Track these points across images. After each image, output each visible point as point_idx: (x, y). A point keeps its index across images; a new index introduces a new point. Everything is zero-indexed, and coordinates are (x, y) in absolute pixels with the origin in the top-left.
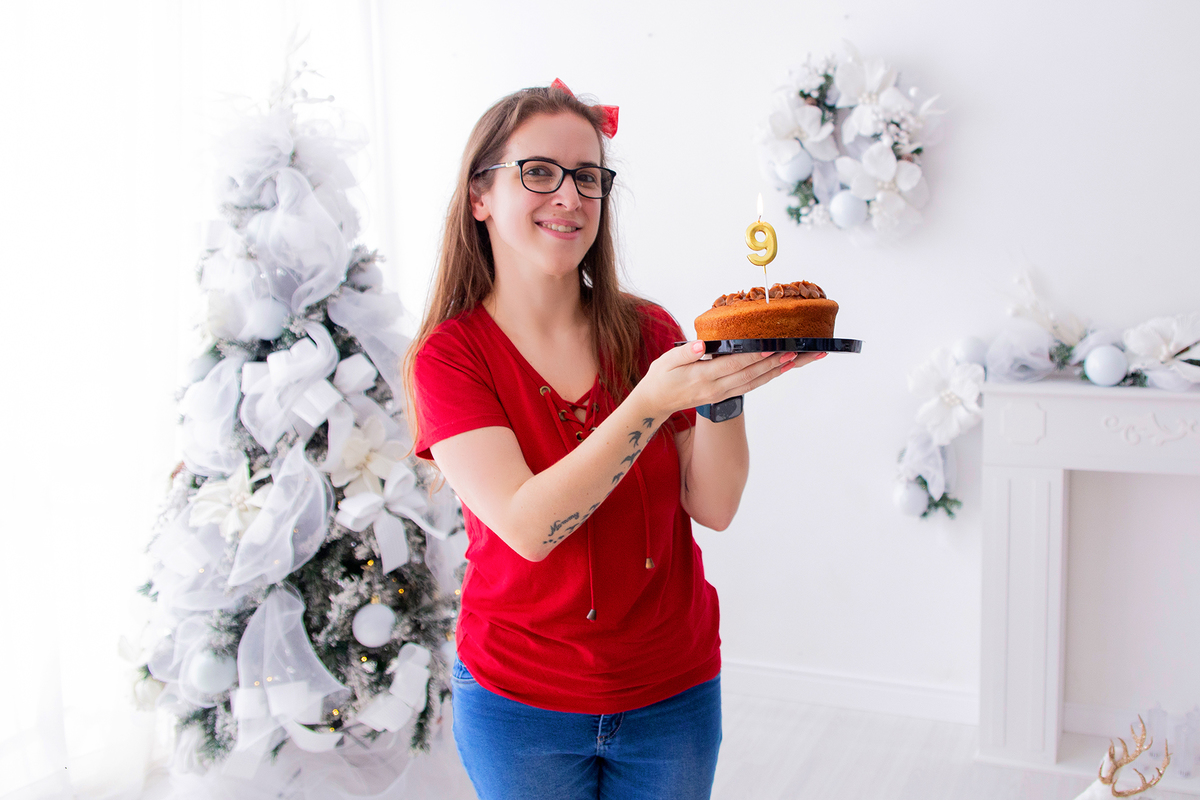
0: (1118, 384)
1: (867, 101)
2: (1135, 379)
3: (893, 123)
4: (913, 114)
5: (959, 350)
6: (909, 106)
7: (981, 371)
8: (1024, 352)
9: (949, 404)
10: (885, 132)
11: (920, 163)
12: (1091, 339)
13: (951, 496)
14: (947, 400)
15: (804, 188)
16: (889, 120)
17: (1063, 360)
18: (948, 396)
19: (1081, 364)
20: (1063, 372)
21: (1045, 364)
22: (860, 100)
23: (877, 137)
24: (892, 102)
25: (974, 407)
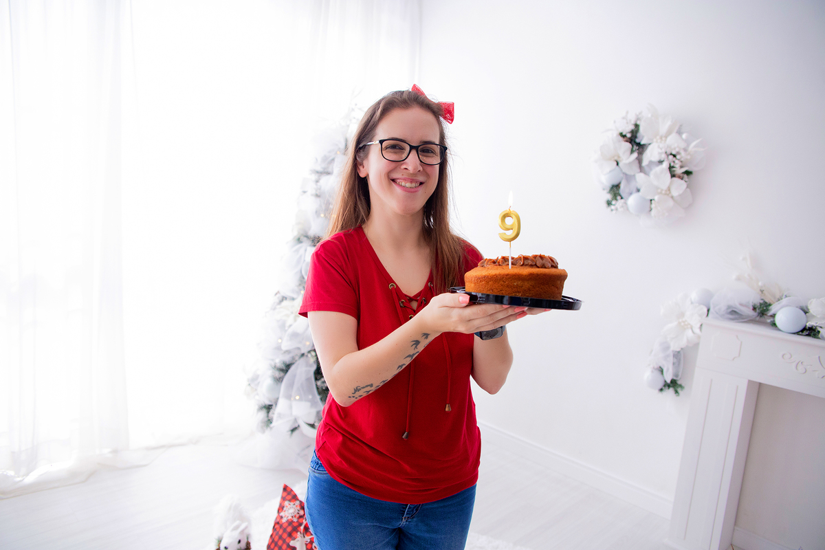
0: (797, 333)
1: (659, 141)
2: (811, 332)
3: (671, 154)
4: (685, 150)
5: (694, 296)
6: (683, 145)
7: (706, 310)
8: (735, 303)
9: (683, 327)
10: (666, 159)
11: (687, 180)
12: (784, 301)
13: (679, 382)
14: (682, 324)
15: (615, 190)
16: (669, 153)
17: (762, 312)
18: (684, 322)
19: (773, 316)
20: (762, 319)
21: (749, 312)
22: (655, 140)
23: (661, 162)
24: (674, 143)
25: (697, 330)
